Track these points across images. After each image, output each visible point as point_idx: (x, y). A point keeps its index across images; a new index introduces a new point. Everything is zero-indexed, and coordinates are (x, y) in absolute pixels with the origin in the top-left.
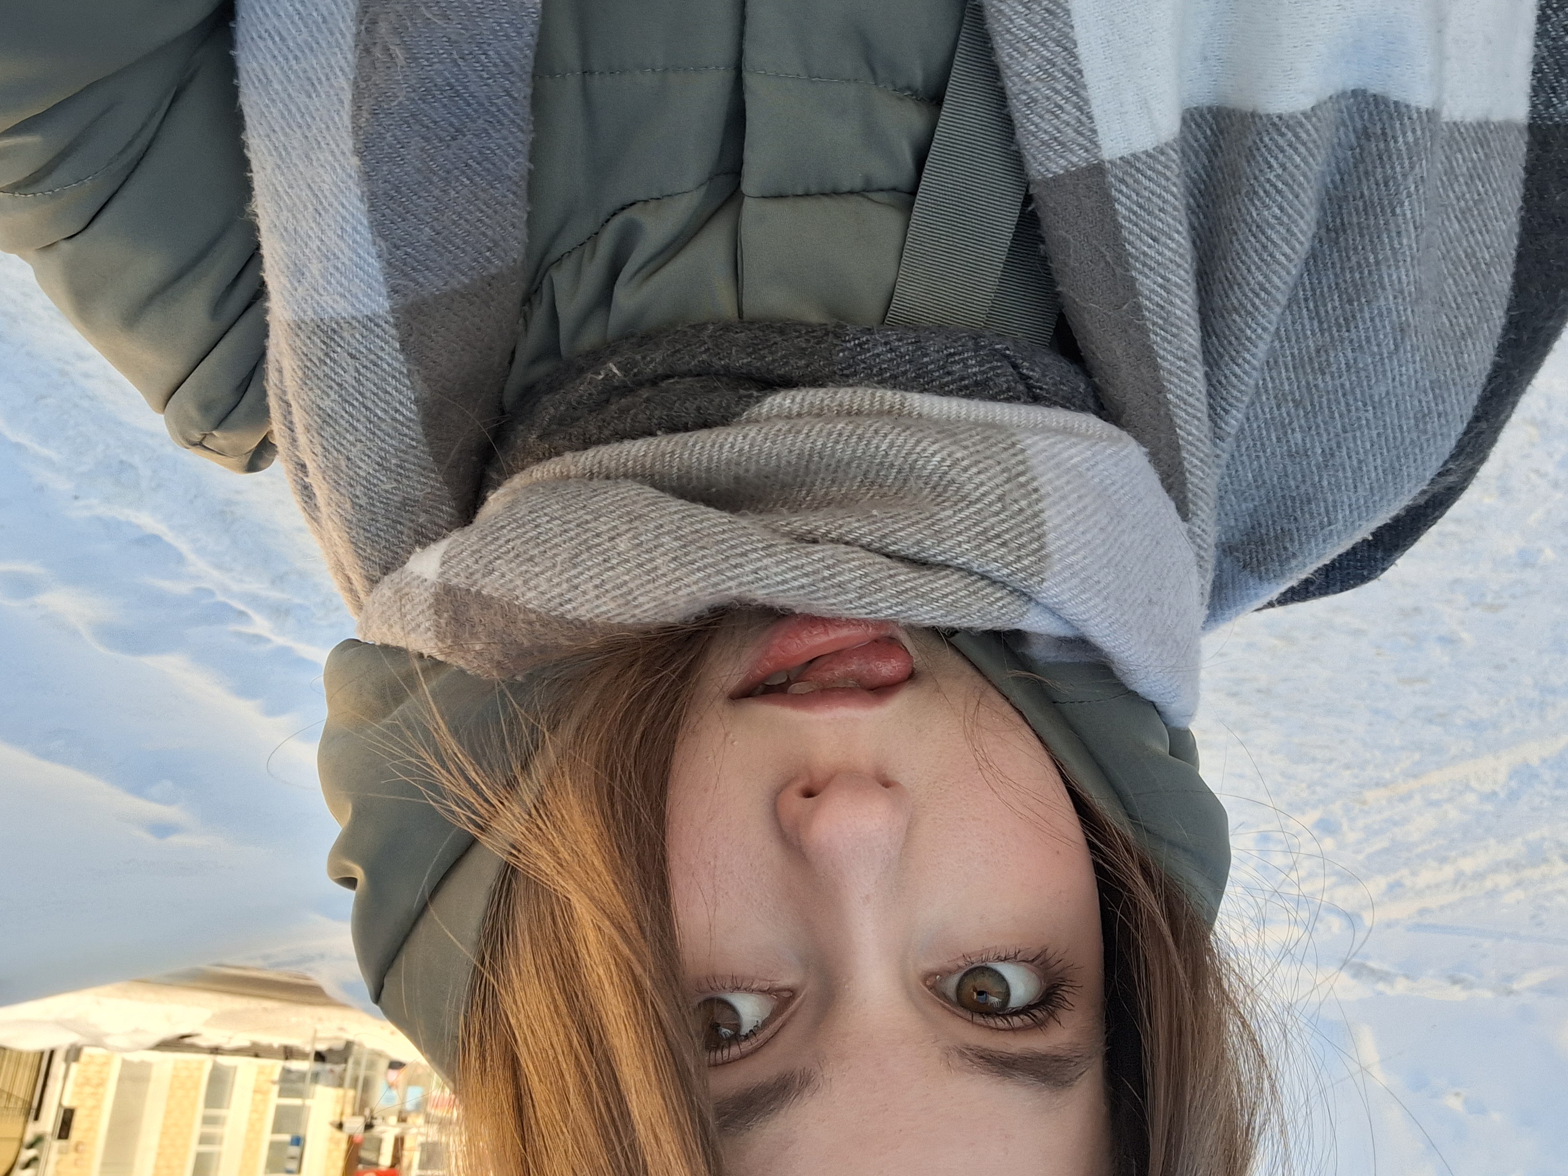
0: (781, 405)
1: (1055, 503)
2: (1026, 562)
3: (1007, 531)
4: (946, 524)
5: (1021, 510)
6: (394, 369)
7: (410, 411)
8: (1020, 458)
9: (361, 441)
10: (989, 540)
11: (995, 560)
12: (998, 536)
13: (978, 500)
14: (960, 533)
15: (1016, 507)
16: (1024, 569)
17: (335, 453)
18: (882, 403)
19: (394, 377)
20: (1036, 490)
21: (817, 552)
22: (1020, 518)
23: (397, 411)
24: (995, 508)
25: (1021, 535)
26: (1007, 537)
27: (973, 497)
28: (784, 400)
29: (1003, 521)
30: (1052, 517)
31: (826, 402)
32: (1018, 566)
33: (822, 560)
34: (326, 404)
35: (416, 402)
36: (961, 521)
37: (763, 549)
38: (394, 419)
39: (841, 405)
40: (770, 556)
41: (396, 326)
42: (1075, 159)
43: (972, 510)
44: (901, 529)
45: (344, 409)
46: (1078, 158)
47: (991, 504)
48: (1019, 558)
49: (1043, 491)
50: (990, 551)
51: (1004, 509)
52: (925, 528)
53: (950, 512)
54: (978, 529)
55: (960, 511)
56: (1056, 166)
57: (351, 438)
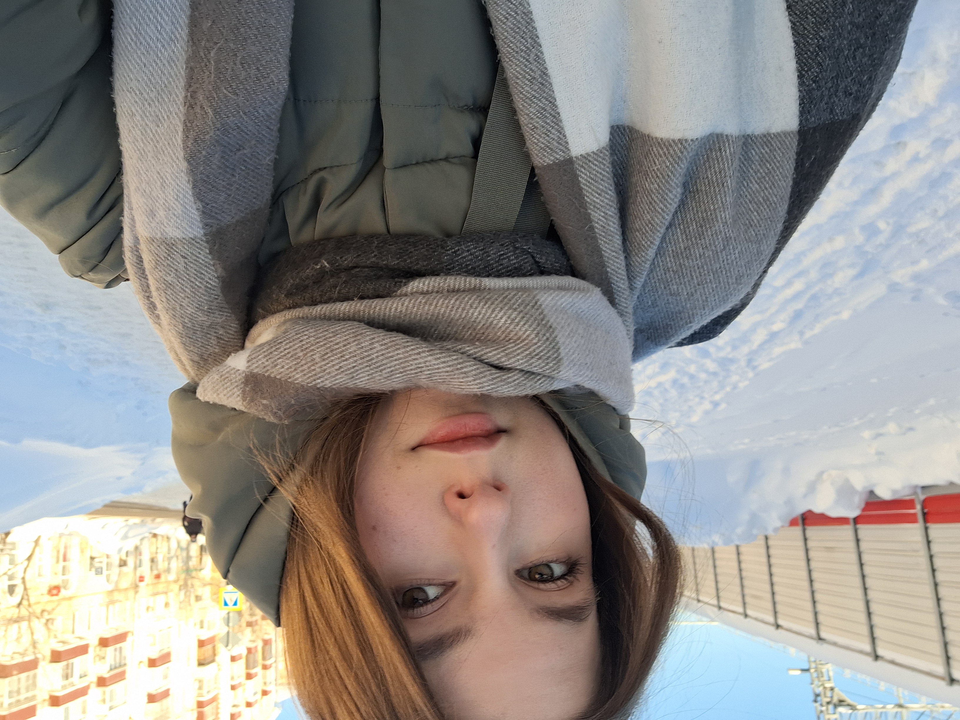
0: (418, 287)
1: (559, 332)
4: (512, 350)
6: (206, 262)
7: (214, 282)
9: (188, 298)
13: (525, 339)
16: (551, 368)
17: (174, 302)
19: (206, 266)
20: (551, 327)
23: (207, 282)
27: (523, 338)
28: (419, 284)
30: (561, 338)
33: (457, 359)
34: (169, 279)
35: (218, 278)
36: (518, 349)
38: (206, 287)
41: (207, 242)
42: (558, 157)
43: (524, 343)
44: (489, 352)
45: (178, 281)
46: (560, 156)
47: (532, 340)
48: (547, 364)
52: (502, 352)
56: (548, 160)
57: (182, 295)
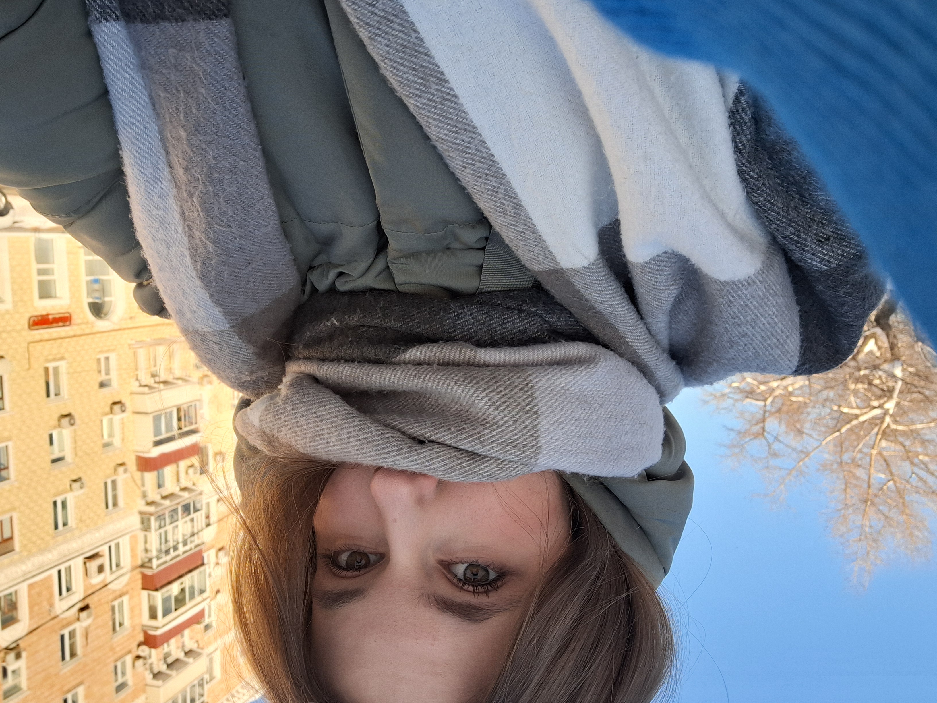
0: (415, 355)
1: (546, 418)
2: (528, 453)
3: (517, 439)
4: (486, 437)
5: (526, 427)
8: (530, 393)
10: (507, 445)
11: (511, 455)
12: (512, 442)
13: (502, 425)
14: (492, 442)
15: (523, 426)
16: (527, 456)
18: (465, 356)
20: (536, 412)
21: (422, 453)
22: (525, 431)
24: (511, 429)
25: (525, 440)
26: (518, 442)
27: (500, 423)
28: (417, 352)
29: (516, 434)
30: (544, 424)
31: (437, 354)
32: (524, 455)
33: (425, 457)
36: (494, 436)
37: (397, 451)
39: (444, 356)
40: (399, 455)
43: (500, 430)
44: (465, 439)
47: (509, 427)
48: (524, 452)
49: (540, 412)
50: (508, 450)
51: (516, 428)
52: (476, 439)
53: (488, 431)
54: (503, 440)
55: (494, 430)
